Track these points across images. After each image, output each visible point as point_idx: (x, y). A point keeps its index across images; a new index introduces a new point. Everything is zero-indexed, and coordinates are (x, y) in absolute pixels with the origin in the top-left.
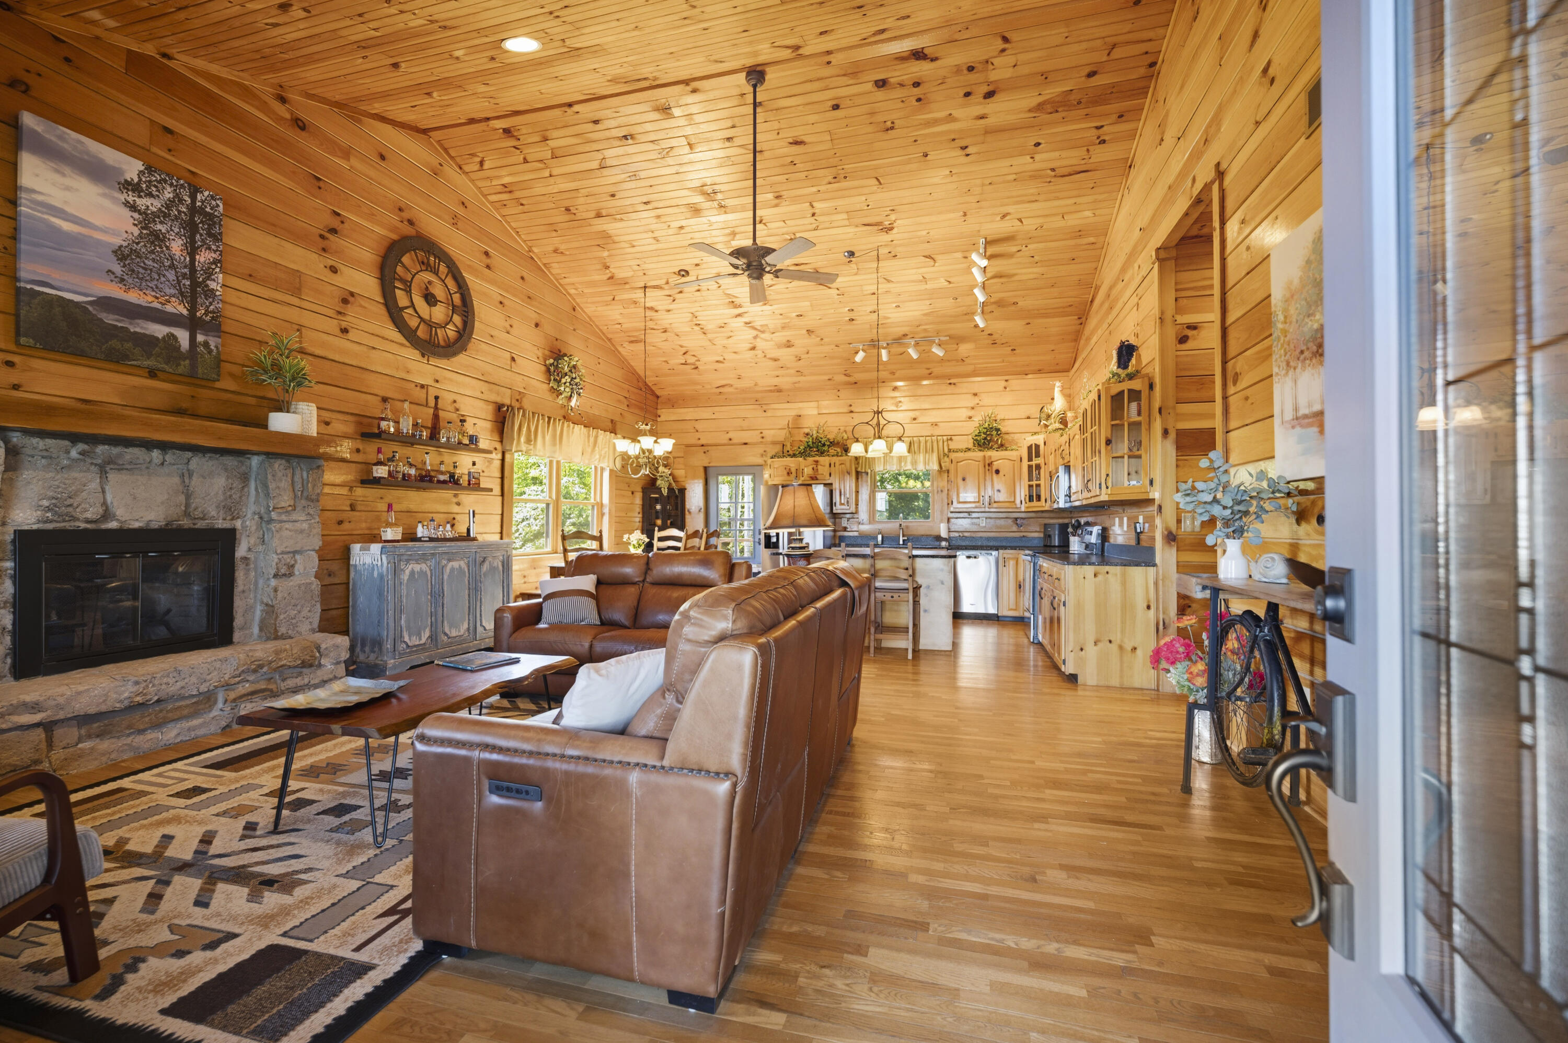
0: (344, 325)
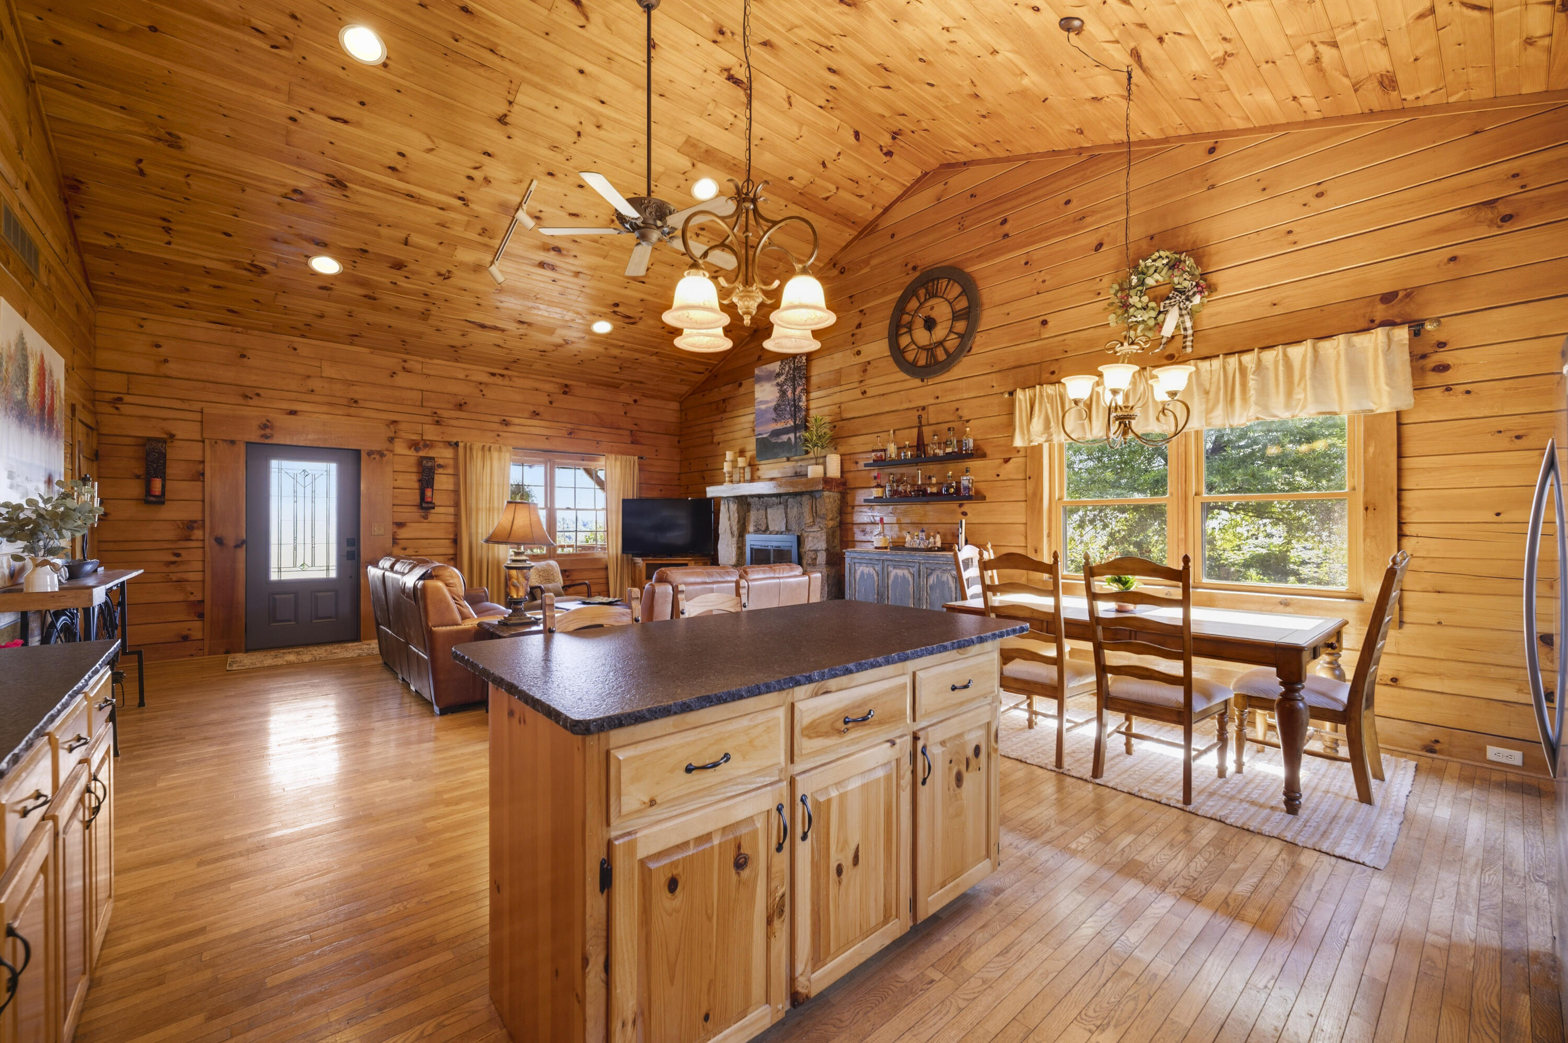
0: (863, 389)
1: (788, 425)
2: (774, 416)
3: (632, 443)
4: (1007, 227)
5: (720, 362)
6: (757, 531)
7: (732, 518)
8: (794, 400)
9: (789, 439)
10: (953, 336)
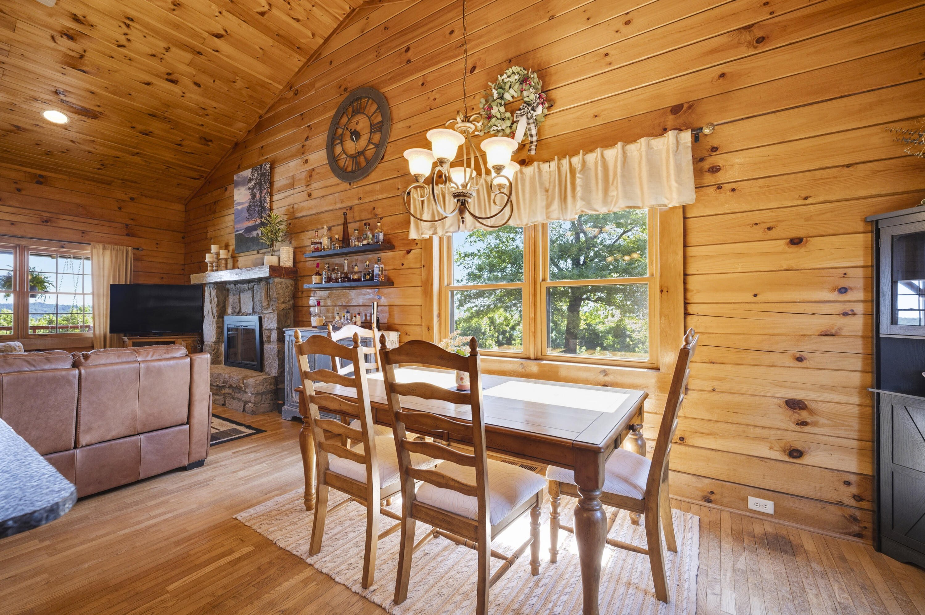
0: (309, 191)
1: (257, 223)
2: (247, 215)
3: (128, 235)
4: (410, 53)
5: (212, 170)
6: (233, 313)
7: (213, 302)
8: (261, 202)
9: (258, 234)
10: (372, 146)
